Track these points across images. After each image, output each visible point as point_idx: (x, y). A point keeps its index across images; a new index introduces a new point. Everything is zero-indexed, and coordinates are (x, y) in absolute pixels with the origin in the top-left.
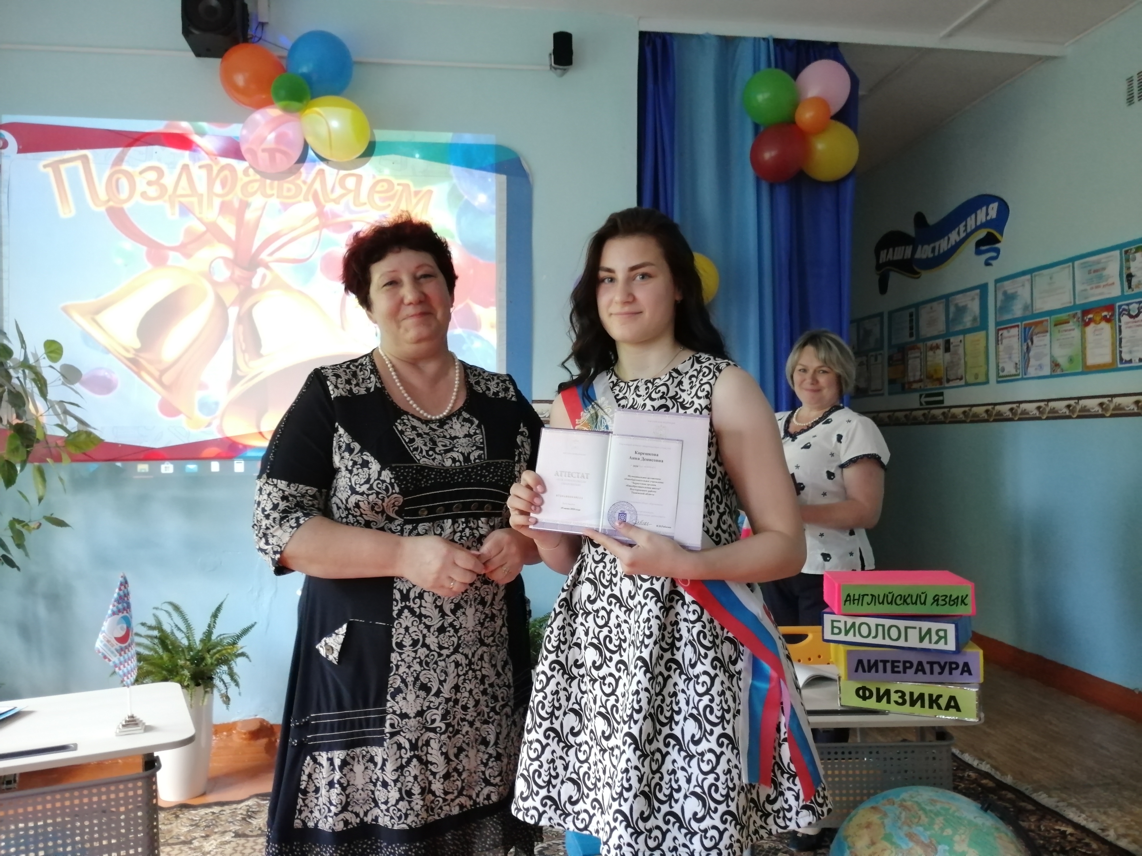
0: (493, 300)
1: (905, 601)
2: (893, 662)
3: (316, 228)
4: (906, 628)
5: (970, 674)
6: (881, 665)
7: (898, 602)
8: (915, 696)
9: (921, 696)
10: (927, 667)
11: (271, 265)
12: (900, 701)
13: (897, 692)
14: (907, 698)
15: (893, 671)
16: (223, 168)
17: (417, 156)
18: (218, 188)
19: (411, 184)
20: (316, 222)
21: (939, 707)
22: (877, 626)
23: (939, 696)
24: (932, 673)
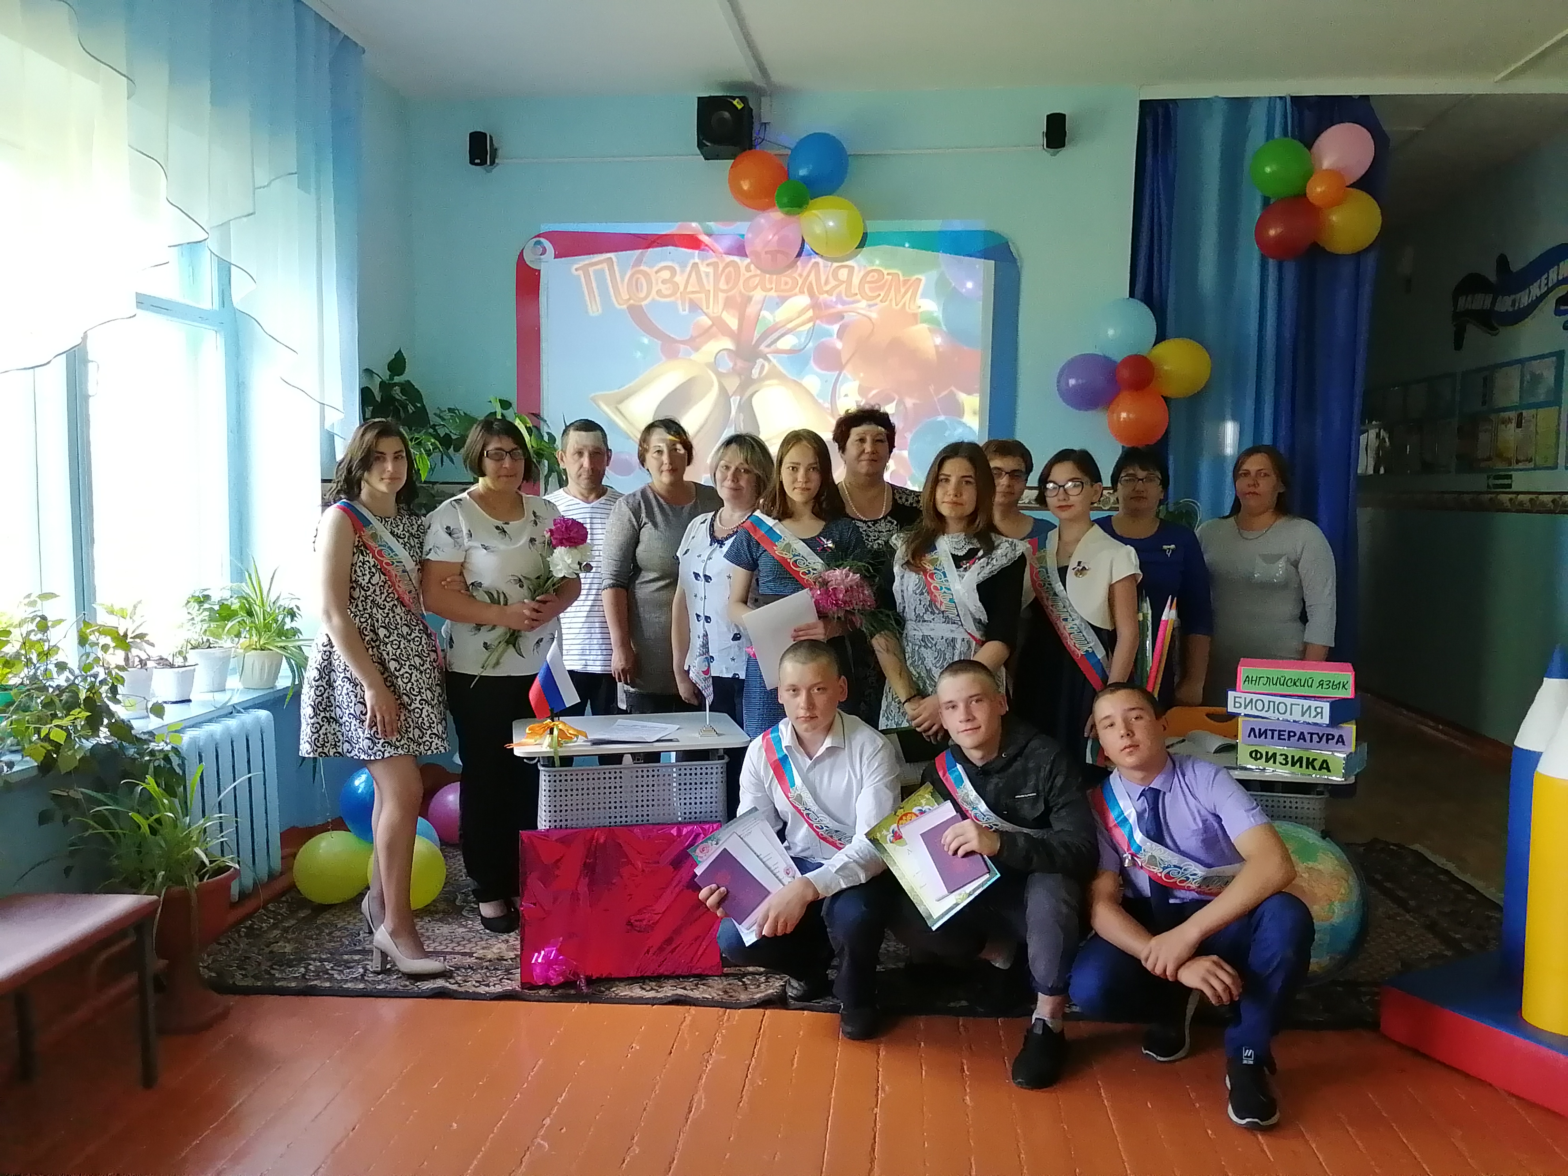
0: (977, 387)
1: (1295, 684)
2: (1280, 731)
3: (810, 320)
4: (1292, 705)
5: (1344, 744)
6: (1269, 733)
7: (1289, 684)
8: (1296, 759)
9: (1301, 759)
10: (1308, 737)
11: (768, 355)
12: (1284, 762)
13: (1281, 755)
14: (1290, 759)
15: (1279, 739)
16: (727, 265)
17: (907, 245)
18: (723, 285)
19: (900, 273)
20: (810, 313)
21: (1314, 768)
22: (1269, 702)
23: (1314, 760)
24: (1311, 741)
